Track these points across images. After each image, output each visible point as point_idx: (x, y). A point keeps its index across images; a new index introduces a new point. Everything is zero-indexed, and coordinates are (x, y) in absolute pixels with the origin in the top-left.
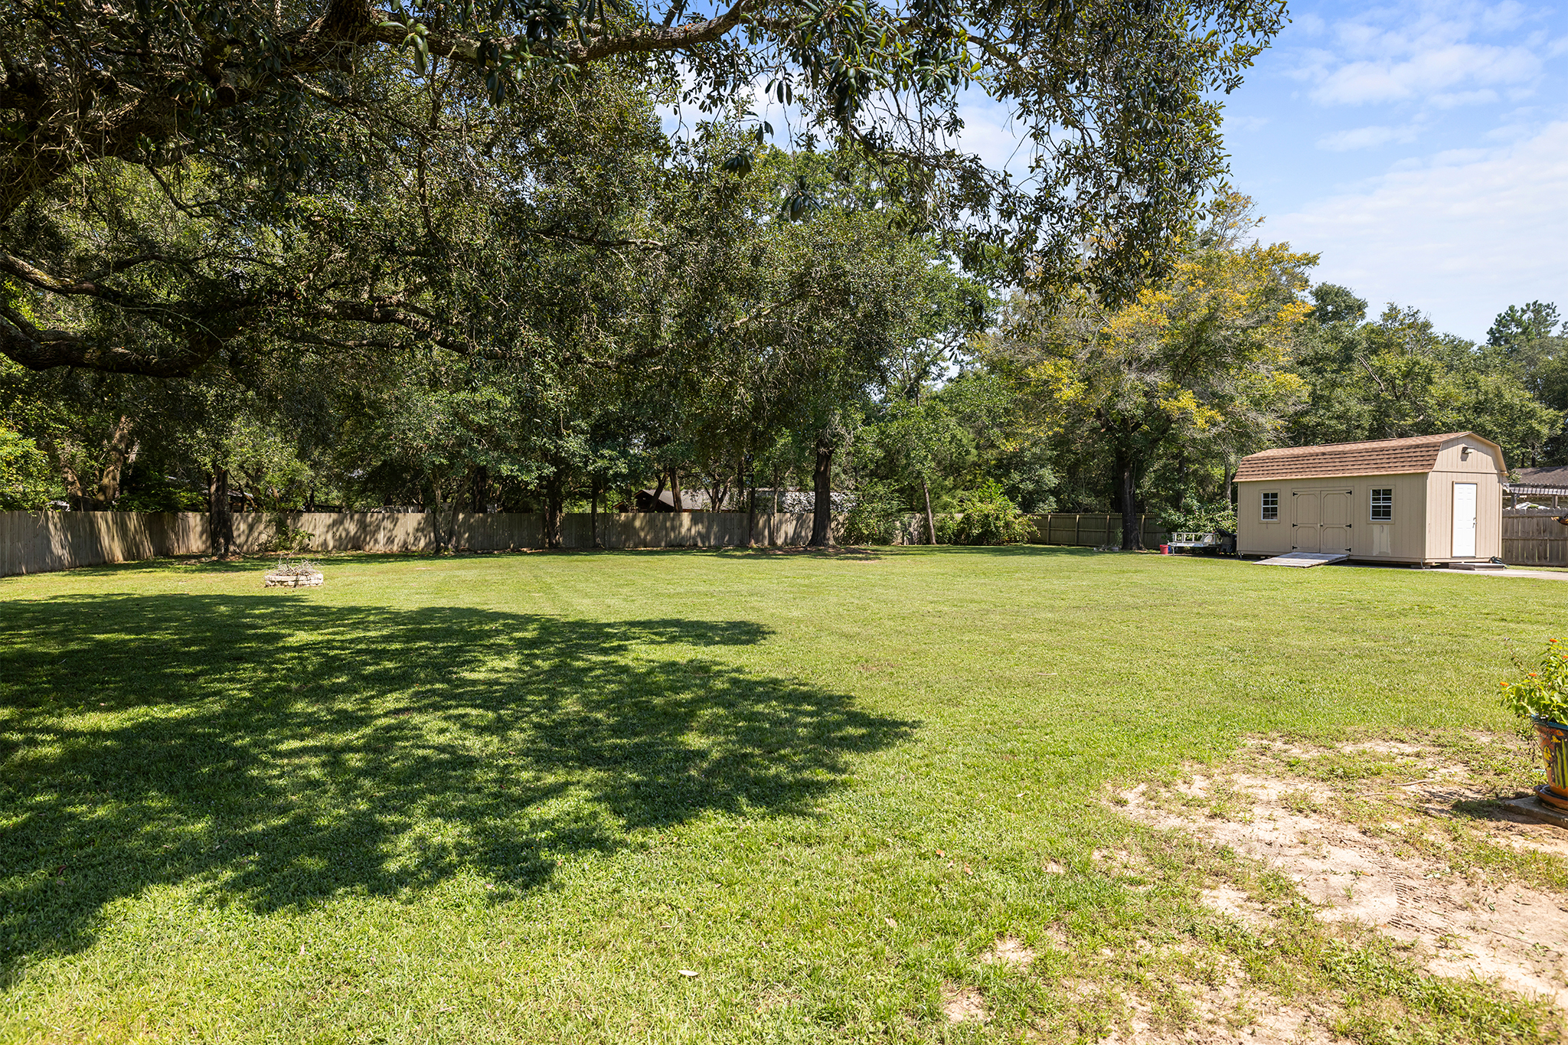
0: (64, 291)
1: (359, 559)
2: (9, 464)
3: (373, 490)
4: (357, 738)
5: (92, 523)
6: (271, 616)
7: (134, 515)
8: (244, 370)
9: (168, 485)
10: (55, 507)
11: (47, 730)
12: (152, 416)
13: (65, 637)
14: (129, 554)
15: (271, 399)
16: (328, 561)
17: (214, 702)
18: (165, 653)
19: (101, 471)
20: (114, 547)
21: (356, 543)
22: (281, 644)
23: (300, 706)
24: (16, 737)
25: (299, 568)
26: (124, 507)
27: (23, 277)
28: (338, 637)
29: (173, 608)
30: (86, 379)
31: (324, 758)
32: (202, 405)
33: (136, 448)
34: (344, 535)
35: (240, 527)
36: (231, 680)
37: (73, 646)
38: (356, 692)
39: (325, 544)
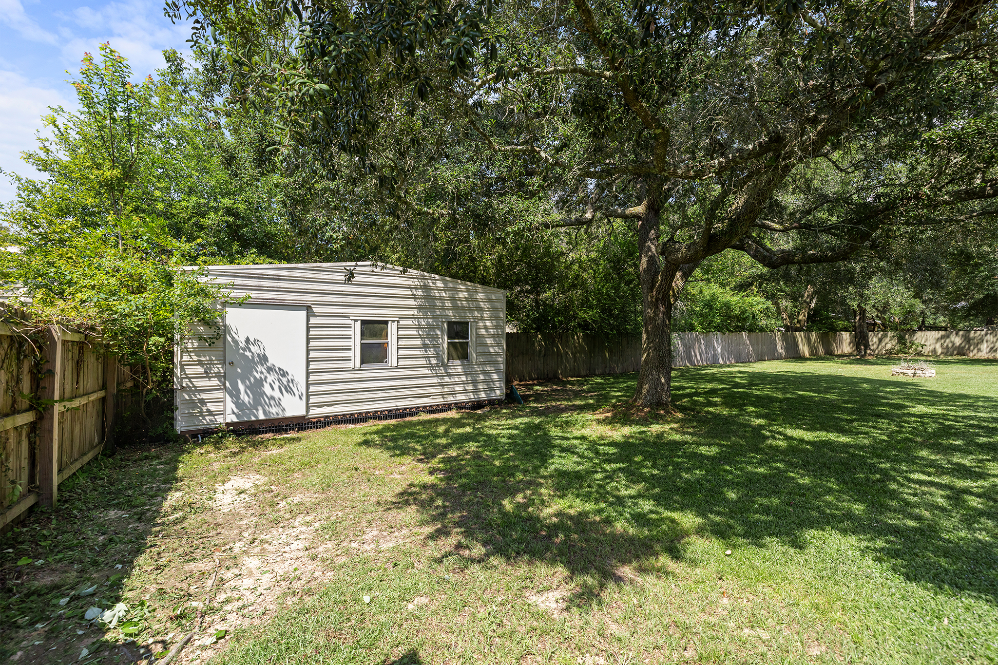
0: (785, 231)
1: (964, 362)
2: (761, 312)
3: (976, 316)
4: (976, 487)
5: (795, 338)
6: (898, 393)
7: (814, 333)
8: (880, 250)
9: (832, 318)
10: (779, 331)
11: (780, 433)
12: (824, 283)
13: (784, 390)
14: (812, 354)
15: (897, 263)
16: (938, 362)
17: (864, 438)
18: (833, 406)
19: (799, 313)
20: (805, 350)
21: (961, 351)
22: (906, 411)
23: (924, 453)
24: (768, 434)
25: (917, 366)
26: (809, 330)
27: (769, 228)
28: (951, 413)
29: (836, 382)
30: (793, 270)
31: (948, 492)
32: (853, 274)
33: (814, 301)
34: (950, 345)
35: (873, 339)
36: (875, 428)
37: (788, 395)
38: (971, 453)
39: (934, 351)
